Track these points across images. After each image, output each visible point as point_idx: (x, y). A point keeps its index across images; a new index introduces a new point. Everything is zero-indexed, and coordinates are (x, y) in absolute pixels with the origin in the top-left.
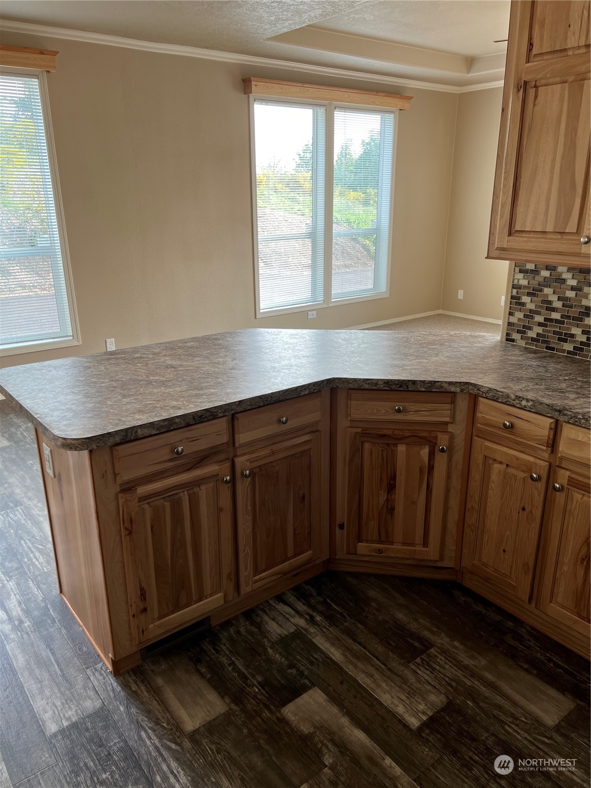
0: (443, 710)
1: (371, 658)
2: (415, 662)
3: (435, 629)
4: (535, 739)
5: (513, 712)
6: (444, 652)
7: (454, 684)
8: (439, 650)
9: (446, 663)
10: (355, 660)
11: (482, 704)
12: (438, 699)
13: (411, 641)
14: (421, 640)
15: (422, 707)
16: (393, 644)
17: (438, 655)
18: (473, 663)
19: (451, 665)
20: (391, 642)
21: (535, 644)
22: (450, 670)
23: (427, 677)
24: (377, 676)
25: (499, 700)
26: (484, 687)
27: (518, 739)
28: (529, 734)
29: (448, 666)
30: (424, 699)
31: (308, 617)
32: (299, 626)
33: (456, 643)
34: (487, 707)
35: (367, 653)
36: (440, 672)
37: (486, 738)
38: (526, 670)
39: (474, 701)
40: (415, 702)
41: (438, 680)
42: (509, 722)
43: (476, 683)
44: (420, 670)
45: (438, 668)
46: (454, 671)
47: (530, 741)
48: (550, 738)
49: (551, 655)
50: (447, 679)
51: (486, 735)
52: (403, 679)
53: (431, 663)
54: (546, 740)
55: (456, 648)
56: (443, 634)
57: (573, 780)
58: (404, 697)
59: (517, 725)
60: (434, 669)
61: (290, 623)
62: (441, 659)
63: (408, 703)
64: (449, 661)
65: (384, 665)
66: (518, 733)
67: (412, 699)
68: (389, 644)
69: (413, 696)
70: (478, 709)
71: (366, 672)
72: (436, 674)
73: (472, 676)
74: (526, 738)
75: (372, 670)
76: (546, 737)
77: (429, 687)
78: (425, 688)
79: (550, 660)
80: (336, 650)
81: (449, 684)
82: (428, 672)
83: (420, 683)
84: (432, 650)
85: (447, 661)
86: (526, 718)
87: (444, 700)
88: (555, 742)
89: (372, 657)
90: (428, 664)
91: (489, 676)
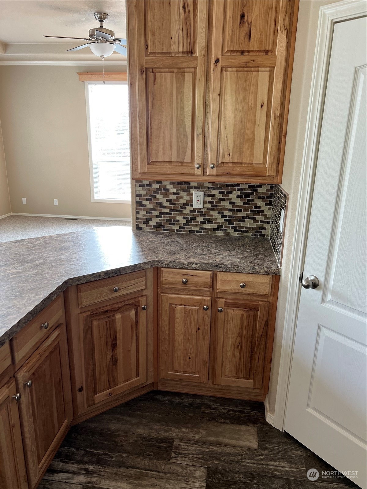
0: (208, 477)
1: (147, 473)
2: (173, 457)
3: (166, 428)
4: (257, 460)
5: (238, 452)
6: (181, 439)
7: (201, 456)
8: (178, 440)
9: (187, 446)
10: (139, 482)
11: (222, 458)
12: (200, 472)
13: (160, 445)
14: (164, 440)
15: (197, 484)
16: (152, 454)
17: (180, 444)
18: (199, 436)
19: (191, 445)
20: (150, 453)
21: (217, 405)
22: (194, 449)
23: (185, 463)
24: (159, 483)
25: (227, 450)
26: (215, 447)
27: (251, 467)
28: (253, 459)
29: (190, 447)
30: (195, 478)
31: (83, 472)
32: (83, 483)
33: (183, 430)
34: (226, 458)
35: (142, 471)
36: (189, 454)
37: (239, 477)
38: (224, 423)
39: (219, 460)
40: (192, 484)
41: (192, 460)
42: (240, 459)
43: (210, 447)
44: (179, 460)
45: (186, 452)
46: (195, 448)
47: (256, 464)
48: (262, 455)
49: (227, 407)
50: (195, 456)
51: (237, 476)
52: (174, 473)
53: (180, 451)
54: (261, 457)
55: (185, 432)
56: (173, 428)
57: (286, 470)
58: (185, 485)
59: (245, 459)
60: (185, 454)
61: (73, 485)
62: (184, 445)
63: (189, 487)
64: (188, 443)
65: (158, 472)
66: (248, 463)
67: (189, 483)
68: (149, 455)
69: (187, 481)
70: (222, 462)
71: (152, 485)
72: (188, 457)
73: (205, 445)
74: (254, 463)
75: (154, 481)
76: (260, 455)
77: (191, 468)
78: (189, 470)
79: (229, 410)
80: (121, 483)
81: (199, 458)
82: (184, 459)
83: (185, 469)
84: (175, 443)
85: (187, 444)
86: (245, 452)
87: (204, 470)
88: (265, 455)
89: (146, 471)
90: (179, 453)
91: (212, 439)
